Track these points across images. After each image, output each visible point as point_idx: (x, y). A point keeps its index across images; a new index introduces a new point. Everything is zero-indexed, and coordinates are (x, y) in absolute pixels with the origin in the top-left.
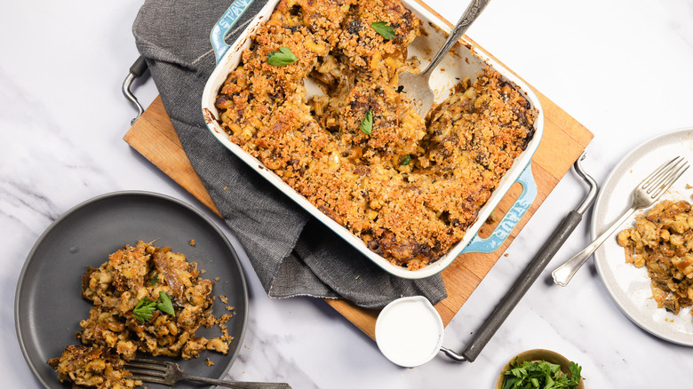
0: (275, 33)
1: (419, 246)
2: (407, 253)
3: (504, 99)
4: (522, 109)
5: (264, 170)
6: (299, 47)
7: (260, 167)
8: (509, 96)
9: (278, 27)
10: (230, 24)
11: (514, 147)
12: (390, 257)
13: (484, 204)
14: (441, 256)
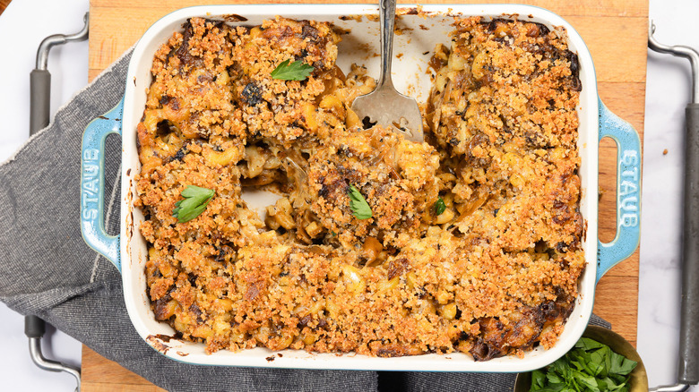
0: (161, 177)
1: (538, 311)
2: (528, 330)
3: (507, 44)
4: (540, 40)
5: (277, 359)
6: (204, 173)
7: (270, 359)
8: (510, 36)
9: (158, 168)
10: (97, 208)
11: (564, 96)
12: (510, 350)
13: (579, 197)
14: (573, 302)
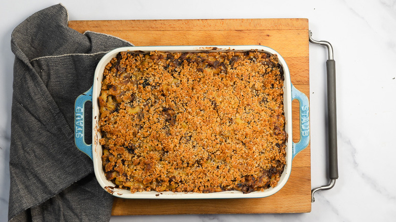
0: (109, 119)
1: (269, 172)
2: (265, 179)
3: (254, 61)
4: (267, 60)
5: (160, 195)
6: (127, 117)
7: (157, 195)
8: (254, 57)
9: (108, 115)
10: (82, 133)
11: (277, 82)
12: (259, 189)
13: (285, 124)
14: (283, 167)
